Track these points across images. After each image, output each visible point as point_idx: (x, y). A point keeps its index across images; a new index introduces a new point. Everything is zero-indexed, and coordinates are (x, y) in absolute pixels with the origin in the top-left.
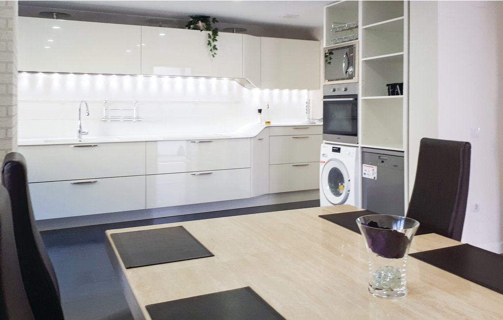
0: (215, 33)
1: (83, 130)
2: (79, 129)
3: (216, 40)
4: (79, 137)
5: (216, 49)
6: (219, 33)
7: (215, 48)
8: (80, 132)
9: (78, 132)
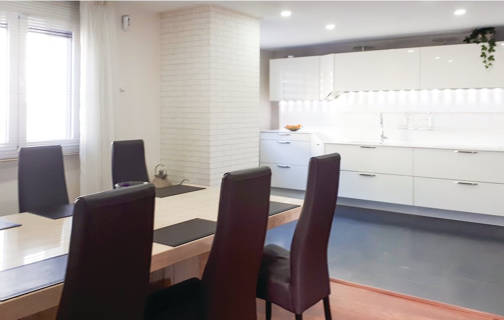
0: (492, 44)
1: (384, 136)
2: (381, 134)
3: (494, 51)
4: (382, 140)
5: (493, 60)
6: (497, 43)
7: (491, 58)
8: (382, 136)
9: (380, 136)
